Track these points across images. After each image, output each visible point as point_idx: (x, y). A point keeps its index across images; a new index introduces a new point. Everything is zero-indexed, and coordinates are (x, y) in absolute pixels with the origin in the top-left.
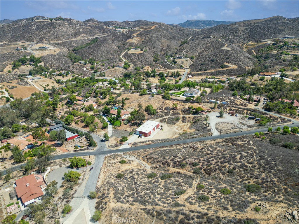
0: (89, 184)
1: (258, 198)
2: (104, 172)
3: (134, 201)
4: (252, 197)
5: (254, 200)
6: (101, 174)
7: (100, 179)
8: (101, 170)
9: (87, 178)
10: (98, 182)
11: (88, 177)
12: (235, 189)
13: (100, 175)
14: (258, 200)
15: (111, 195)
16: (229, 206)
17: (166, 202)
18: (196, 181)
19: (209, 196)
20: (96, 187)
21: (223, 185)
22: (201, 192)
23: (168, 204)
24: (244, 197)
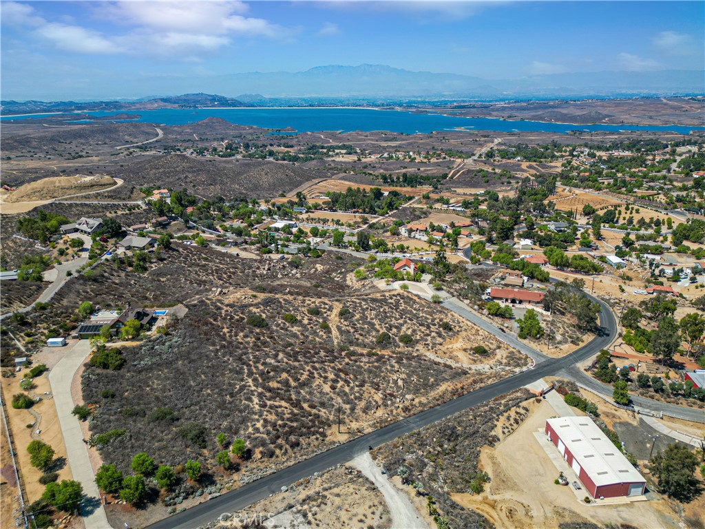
0: (465, 311)
1: (251, 308)
2: (478, 330)
4: (258, 310)
5: (257, 306)
6: (475, 327)
8: (488, 332)
9: (480, 316)
10: (461, 316)
11: (484, 318)
12: (279, 325)
13: (474, 324)
14: (252, 305)
16: (283, 302)
17: (352, 303)
18: (337, 338)
21: (295, 329)
22: (321, 320)
23: (349, 302)
24: (268, 311)
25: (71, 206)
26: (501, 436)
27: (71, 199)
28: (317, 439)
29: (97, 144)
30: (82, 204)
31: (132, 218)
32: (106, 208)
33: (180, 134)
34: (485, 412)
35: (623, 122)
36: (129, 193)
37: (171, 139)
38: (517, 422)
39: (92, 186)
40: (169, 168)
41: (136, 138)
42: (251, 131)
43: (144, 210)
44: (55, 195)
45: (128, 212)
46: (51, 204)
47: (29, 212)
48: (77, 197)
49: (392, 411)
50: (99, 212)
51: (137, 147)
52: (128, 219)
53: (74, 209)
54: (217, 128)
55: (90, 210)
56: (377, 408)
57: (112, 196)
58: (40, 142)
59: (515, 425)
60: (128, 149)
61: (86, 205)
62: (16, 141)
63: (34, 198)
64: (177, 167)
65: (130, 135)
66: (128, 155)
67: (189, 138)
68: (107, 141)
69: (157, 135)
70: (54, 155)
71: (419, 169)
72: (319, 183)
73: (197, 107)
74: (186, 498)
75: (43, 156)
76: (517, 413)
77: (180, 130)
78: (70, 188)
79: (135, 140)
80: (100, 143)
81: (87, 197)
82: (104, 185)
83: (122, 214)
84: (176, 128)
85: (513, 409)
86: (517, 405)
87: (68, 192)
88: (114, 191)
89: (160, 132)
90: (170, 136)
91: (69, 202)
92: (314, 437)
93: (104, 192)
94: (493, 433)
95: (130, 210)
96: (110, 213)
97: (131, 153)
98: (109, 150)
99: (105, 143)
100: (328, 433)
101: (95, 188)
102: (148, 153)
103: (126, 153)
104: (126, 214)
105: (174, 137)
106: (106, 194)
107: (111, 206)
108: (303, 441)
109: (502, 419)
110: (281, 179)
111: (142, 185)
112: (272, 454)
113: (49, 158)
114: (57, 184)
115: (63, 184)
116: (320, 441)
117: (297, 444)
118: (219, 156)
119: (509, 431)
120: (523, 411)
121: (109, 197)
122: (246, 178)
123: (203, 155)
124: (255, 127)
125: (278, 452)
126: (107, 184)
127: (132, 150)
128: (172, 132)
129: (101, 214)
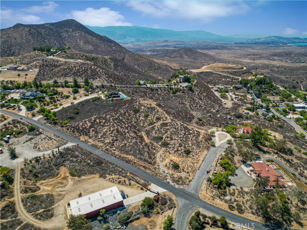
0: (214, 155)
2: (198, 163)
3: (191, 130)
4: (144, 108)
6: (201, 161)
7: (204, 156)
8: (200, 167)
9: (214, 161)
10: (206, 155)
11: (213, 163)
12: (141, 115)
13: (203, 161)
15: (201, 136)
16: (156, 111)
17: (175, 124)
19: (155, 118)
20: (208, 151)
21: (142, 118)
22: (155, 121)
23: (176, 123)
24: (146, 110)
25: (215, 73)
26: (107, 178)
27: (217, 71)
28: (78, 135)
30: (218, 74)
32: (225, 77)
34: (117, 170)
36: (241, 74)
38: (119, 182)
39: (229, 68)
44: (215, 69)
45: (231, 80)
46: (209, 72)
48: (220, 71)
49: (103, 146)
53: (215, 75)
56: (102, 143)
59: (117, 182)
61: (219, 74)
74: (50, 123)
76: (125, 181)
78: (221, 68)
81: (222, 72)
83: (228, 81)
85: (126, 179)
86: (130, 180)
87: (220, 69)
92: (78, 134)
93: (230, 71)
94: (107, 176)
100: (82, 136)
101: (229, 69)
106: (230, 72)
107: (227, 77)
108: (76, 133)
109: (118, 176)
112: (68, 129)
114: (219, 66)
116: (78, 136)
117: (74, 132)
119: (112, 181)
120: (127, 182)
125: (69, 130)
126: (236, 69)
129: (221, 79)
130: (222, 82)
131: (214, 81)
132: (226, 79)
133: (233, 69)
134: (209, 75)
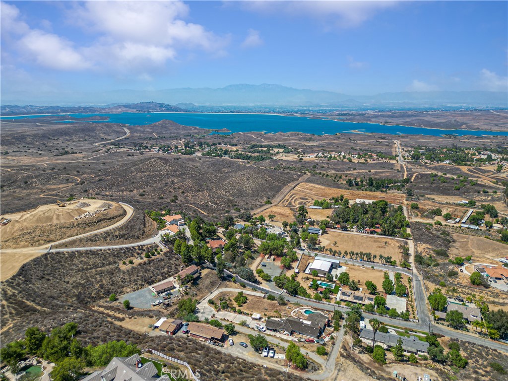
25: (72, 255)
27: (72, 243)
29: (79, 141)
30: (87, 252)
31: (152, 268)
32: (118, 254)
33: (143, 132)
35: (478, 128)
36: (142, 226)
37: (136, 137)
39: (99, 221)
40: (154, 171)
41: (109, 135)
42: (196, 131)
43: (165, 254)
44: (52, 237)
45: (146, 259)
46: (45, 255)
47: (14, 278)
48: (81, 240)
50: (110, 264)
51: (112, 144)
52: (147, 271)
53: (76, 261)
54: (170, 128)
55: (98, 261)
57: (124, 235)
58: (33, 139)
60: (105, 145)
61: (92, 253)
62: (14, 138)
63: (22, 243)
64: (161, 170)
65: (104, 133)
66: (106, 152)
67: (150, 136)
68: (87, 138)
69: (126, 133)
70: (44, 150)
71: (370, 171)
72: (295, 187)
73: (150, 112)
75: (35, 151)
77: (142, 129)
78: (72, 226)
79: (109, 138)
80: (81, 139)
82: (113, 218)
83: (140, 264)
84: (139, 128)
87: (69, 232)
88: (125, 227)
89: (127, 130)
90: (135, 134)
91: (70, 250)
93: (115, 230)
95: (148, 256)
96: (124, 263)
97: (109, 150)
98: (90, 146)
99: (86, 140)
101: (103, 224)
102: (122, 150)
103: (104, 150)
104: (145, 263)
105: (139, 135)
106: (117, 233)
107: (125, 252)
110: (262, 185)
111: (132, 191)
113: (41, 154)
115: (63, 221)
118: (182, 153)
121: (121, 236)
122: (229, 183)
123: (168, 153)
124: (198, 127)
126: (117, 217)
127: (108, 147)
128: (136, 131)
129: (112, 267)
130: (127, 277)
131: (97, 286)
132: (131, 262)
133: (110, 219)
134: (54, 269)
